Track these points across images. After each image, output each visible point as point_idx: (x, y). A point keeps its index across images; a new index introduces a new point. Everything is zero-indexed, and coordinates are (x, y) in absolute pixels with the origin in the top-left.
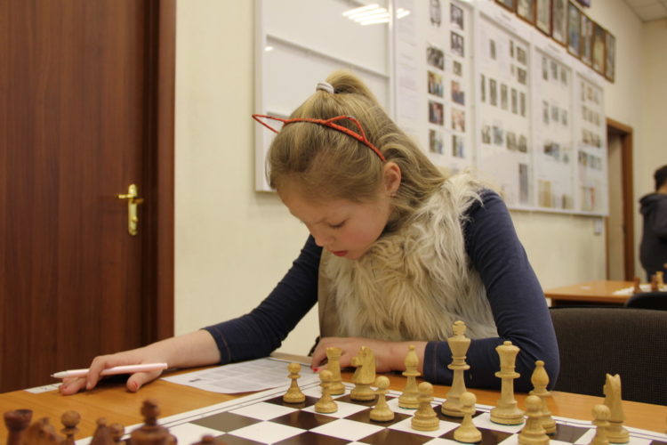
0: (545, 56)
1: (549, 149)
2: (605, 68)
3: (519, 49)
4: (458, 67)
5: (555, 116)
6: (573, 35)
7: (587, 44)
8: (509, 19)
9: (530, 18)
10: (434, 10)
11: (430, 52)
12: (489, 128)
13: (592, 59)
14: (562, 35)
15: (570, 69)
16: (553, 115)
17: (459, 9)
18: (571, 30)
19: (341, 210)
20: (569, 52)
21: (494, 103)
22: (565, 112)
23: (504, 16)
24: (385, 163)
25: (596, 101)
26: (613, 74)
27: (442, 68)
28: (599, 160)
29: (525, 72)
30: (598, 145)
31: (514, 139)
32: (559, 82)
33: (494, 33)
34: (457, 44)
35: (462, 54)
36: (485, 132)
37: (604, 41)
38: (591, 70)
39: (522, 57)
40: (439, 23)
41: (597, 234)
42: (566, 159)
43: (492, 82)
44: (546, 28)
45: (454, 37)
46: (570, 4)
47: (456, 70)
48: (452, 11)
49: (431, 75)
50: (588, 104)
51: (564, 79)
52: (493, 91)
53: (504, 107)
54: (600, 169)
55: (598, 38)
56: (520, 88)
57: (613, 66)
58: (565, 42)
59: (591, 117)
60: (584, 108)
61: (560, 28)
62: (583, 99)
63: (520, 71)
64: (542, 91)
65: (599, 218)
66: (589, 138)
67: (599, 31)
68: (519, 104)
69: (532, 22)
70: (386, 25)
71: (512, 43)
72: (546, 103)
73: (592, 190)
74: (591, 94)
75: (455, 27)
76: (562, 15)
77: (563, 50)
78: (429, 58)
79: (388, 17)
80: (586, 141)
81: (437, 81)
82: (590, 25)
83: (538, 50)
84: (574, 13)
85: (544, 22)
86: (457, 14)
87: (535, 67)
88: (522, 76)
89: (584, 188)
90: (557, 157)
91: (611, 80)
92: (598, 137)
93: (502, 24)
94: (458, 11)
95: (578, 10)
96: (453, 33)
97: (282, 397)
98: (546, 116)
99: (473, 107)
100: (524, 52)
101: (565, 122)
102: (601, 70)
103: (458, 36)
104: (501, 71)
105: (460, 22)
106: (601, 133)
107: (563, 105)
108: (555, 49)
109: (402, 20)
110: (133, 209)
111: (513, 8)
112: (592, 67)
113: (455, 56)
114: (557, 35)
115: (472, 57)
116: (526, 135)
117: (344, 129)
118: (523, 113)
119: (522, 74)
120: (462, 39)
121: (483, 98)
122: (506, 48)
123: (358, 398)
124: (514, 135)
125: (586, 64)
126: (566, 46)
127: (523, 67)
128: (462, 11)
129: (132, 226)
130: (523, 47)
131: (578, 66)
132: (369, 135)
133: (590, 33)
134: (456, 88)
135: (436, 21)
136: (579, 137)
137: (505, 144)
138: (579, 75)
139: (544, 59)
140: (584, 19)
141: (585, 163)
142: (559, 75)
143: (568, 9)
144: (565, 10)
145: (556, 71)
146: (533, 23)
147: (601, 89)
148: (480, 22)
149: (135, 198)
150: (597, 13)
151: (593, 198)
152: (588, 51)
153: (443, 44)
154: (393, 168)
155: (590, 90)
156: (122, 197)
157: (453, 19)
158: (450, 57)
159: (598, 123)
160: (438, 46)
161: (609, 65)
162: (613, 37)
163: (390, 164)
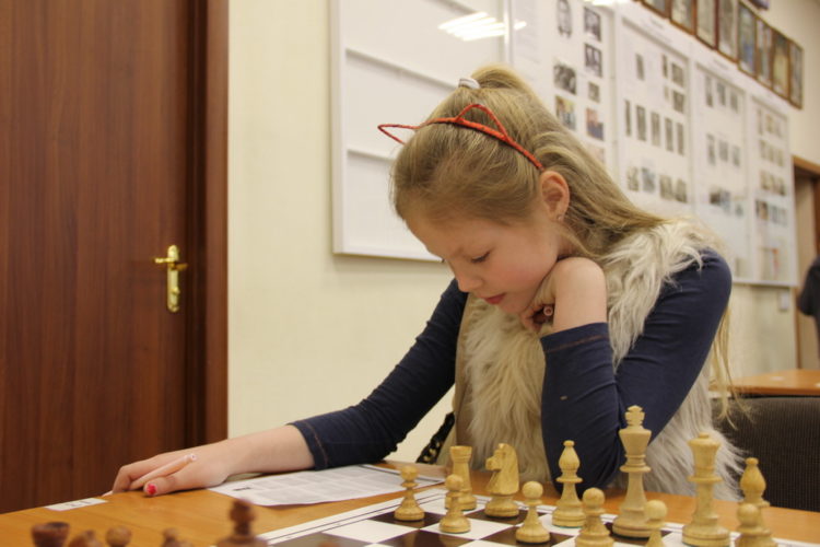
0: (709, 75)
1: (715, 199)
2: (790, 89)
3: (674, 66)
4: (594, 91)
5: (724, 154)
6: (746, 47)
7: (765, 59)
8: (661, 27)
9: (688, 25)
10: (563, 16)
11: (557, 71)
12: (636, 170)
13: (772, 78)
14: (731, 46)
15: (742, 92)
16: (720, 152)
17: (595, 14)
18: (742, 39)
19: (481, 235)
20: (740, 70)
21: (642, 137)
22: (737, 149)
23: (654, 23)
24: (541, 173)
25: (778, 133)
26: (800, 97)
27: (573, 91)
28: (784, 212)
29: (682, 97)
30: (782, 193)
31: (670, 185)
32: (728, 109)
33: (642, 46)
34: (593, 60)
35: (600, 73)
36: (631, 175)
37: (787, 54)
38: (770, 93)
39: (679, 77)
40: (569, 33)
41: (783, 310)
42: (739, 211)
43: (640, 109)
44: (710, 38)
45: (590, 51)
46: (741, 5)
47: (593, 94)
48: (586, 17)
49: (560, 102)
50: (767, 137)
51: (734, 104)
52: (641, 123)
53: (656, 142)
54: (785, 224)
55: (779, 50)
56: (677, 117)
57: (801, 87)
58: (735, 56)
59: (771, 155)
60: (763, 144)
61: (728, 38)
62: (760, 131)
63: (676, 95)
64: (706, 121)
65: (786, 288)
66: (769, 183)
67: (780, 41)
68: (677, 139)
69: (691, 29)
70: (501, 39)
71: (664, 58)
72: (710, 137)
73: (775, 251)
74: (770, 124)
75: (589, 38)
76: (731, 20)
77: (732, 67)
78: (557, 79)
79: (503, 29)
80: (765, 187)
81: (568, 109)
82: (769, 33)
83: (700, 67)
84: (746, 17)
85: (707, 31)
86: (592, 21)
87: (696, 89)
88: (679, 102)
89: (765, 250)
90: (727, 209)
91: (798, 106)
92: (781, 181)
93: (653, 33)
94: (595, 17)
95: (752, 13)
96: (587, 46)
97: (393, 513)
98: (711, 154)
99: (615, 143)
100: (681, 70)
101: (736, 162)
102: (785, 93)
103: (594, 49)
104: (651, 95)
105: (597, 31)
106: (786, 176)
107: (734, 140)
108: (722, 66)
109: (520, 31)
110: (173, 277)
111: (666, 12)
112: (772, 89)
113: (591, 77)
114: (724, 47)
115: (613, 78)
116: (686, 179)
117: (479, 126)
118: (681, 150)
119: (679, 98)
120: (600, 53)
121: (629, 131)
122: (658, 65)
123: (496, 514)
124: (669, 180)
125: (764, 85)
126: (736, 61)
127: (680, 90)
128: (599, 17)
129: (173, 300)
130: (680, 64)
131: (753, 88)
132: (516, 132)
133: (769, 43)
134: (592, 118)
135: (565, 30)
136: (755, 183)
137: (657, 192)
138: (755, 99)
139: (708, 80)
140: (760, 25)
141: (765, 216)
142: (728, 100)
143: (739, 12)
144: (734, 15)
145: (724, 95)
146: (693, 32)
147: (784, 118)
148: (622, 30)
149: (176, 263)
150: (777, 16)
151: (776, 263)
152: (766, 68)
153: (575, 61)
154: (555, 179)
155: (769, 119)
156: (159, 261)
157: (587, 27)
158: (584, 77)
159: (781, 163)
160: (568, 63)
161: (795, 86)
162: (799, 49)
163: (549, 173)
